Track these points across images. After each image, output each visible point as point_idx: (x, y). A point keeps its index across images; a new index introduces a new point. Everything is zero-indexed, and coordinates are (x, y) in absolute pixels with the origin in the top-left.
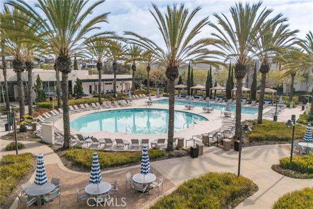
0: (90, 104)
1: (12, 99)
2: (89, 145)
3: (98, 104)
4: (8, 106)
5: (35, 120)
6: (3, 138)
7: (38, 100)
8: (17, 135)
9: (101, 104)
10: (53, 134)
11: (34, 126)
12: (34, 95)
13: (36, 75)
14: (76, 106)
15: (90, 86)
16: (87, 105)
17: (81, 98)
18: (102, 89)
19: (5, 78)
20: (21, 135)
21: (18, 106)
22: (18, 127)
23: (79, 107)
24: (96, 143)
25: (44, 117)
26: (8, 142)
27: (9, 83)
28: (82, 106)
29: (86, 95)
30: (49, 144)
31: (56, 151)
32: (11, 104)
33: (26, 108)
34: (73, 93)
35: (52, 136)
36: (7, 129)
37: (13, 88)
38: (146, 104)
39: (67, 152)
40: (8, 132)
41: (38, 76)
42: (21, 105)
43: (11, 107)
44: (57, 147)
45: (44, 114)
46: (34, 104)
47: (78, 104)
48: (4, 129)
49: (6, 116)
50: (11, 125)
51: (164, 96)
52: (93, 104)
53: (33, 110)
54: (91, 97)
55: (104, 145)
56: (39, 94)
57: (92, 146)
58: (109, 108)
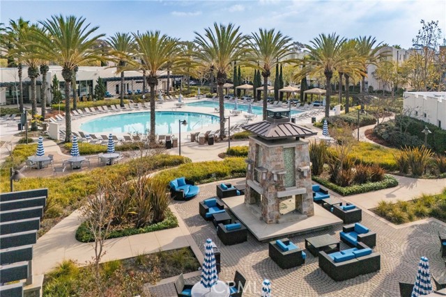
0: (109, 106)
1: (27, 101)
2: (89, 141)
3: (118, 106)
4: (21, 108)
5: (47, 121)
6: (16, 135)
7: (53, 102)
8: (28, 133)
9: (122, 106)
10: (58, 131)
11: (45, 126)
12: (49, 96)
13: (52, 75)
14: (92, 109)
15: (117, 86)
16: (105, 107)
17: (103, 99)
18: (130, 89)
19: (20, 80)
20: (32, 133)
21: (30, 108)
22: (30, 127)
23: (96, 109)
24: (95, 140)
25: (56, 119)
26: (19, 138)
27: (23, 84)
28: (100, 108)
29: (110, 96)
30: (55, 140)
31: (58, 144)
32: (24, 105)
33: (39, 110)
34: (94, 93)
35: (57, 133)
36: (20, 129)
37: (28, 89)
38: (175, 106)
39: (67, 144)
40: (20, 131)
41: (55, 76)
42: (33, 107)
43: (24, 109)
44: (60, 142)
45: (56, 116)
46: (48, 105)
47: (95, 106)
48: (17, 128)
49: (20, 118)
50: (23, 125)
51: (207, 97)
52: (113, 107)
53: (46, 112)
54: (115, 99)
55: (101, 141)
56: (55, 95)
57: (91, 142)
58: (131, 110)
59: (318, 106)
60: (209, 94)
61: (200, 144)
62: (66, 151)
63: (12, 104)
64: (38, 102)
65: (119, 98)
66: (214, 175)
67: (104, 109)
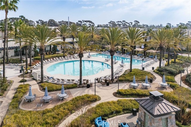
0: (59, 57)
1: (23, 54)
3: (63, 57)
4: (21, 58)
5: (32, 68)
6: (19, 76)
7: (35, 56)
8: (24, 75)
11: (31, 71)
12: (33, 53)
14: (51, 59)
17: (55, 54)
19: (20, 45)
20: (26, 75)
23: (53, 59)
24: (54, 80)
25: (36, 65)
30: (36, 80)
33: (29, 60)
34: (52, 51)
35: (37, 76)
36: (20, 72)
39: (41, 84)
40: (21, 74)
42: (26, 58)
44: (39, 82)
45: (36, 64)
46: (32, 57)
50: (22, 70)
51: (100, 51)
53: (32, 61)
54: (61, 53)
55: (57, 81)
56: (35, 52)
57: (52, 81)
58: (68, 59)
59: (152, 58)
60: (101, 49)
61: (103, 85)
62: (42, 88)
63: (17, 56)
64: (28, 55)
65: (63, 52)
66: (114, 112)
67: (56, 59)
